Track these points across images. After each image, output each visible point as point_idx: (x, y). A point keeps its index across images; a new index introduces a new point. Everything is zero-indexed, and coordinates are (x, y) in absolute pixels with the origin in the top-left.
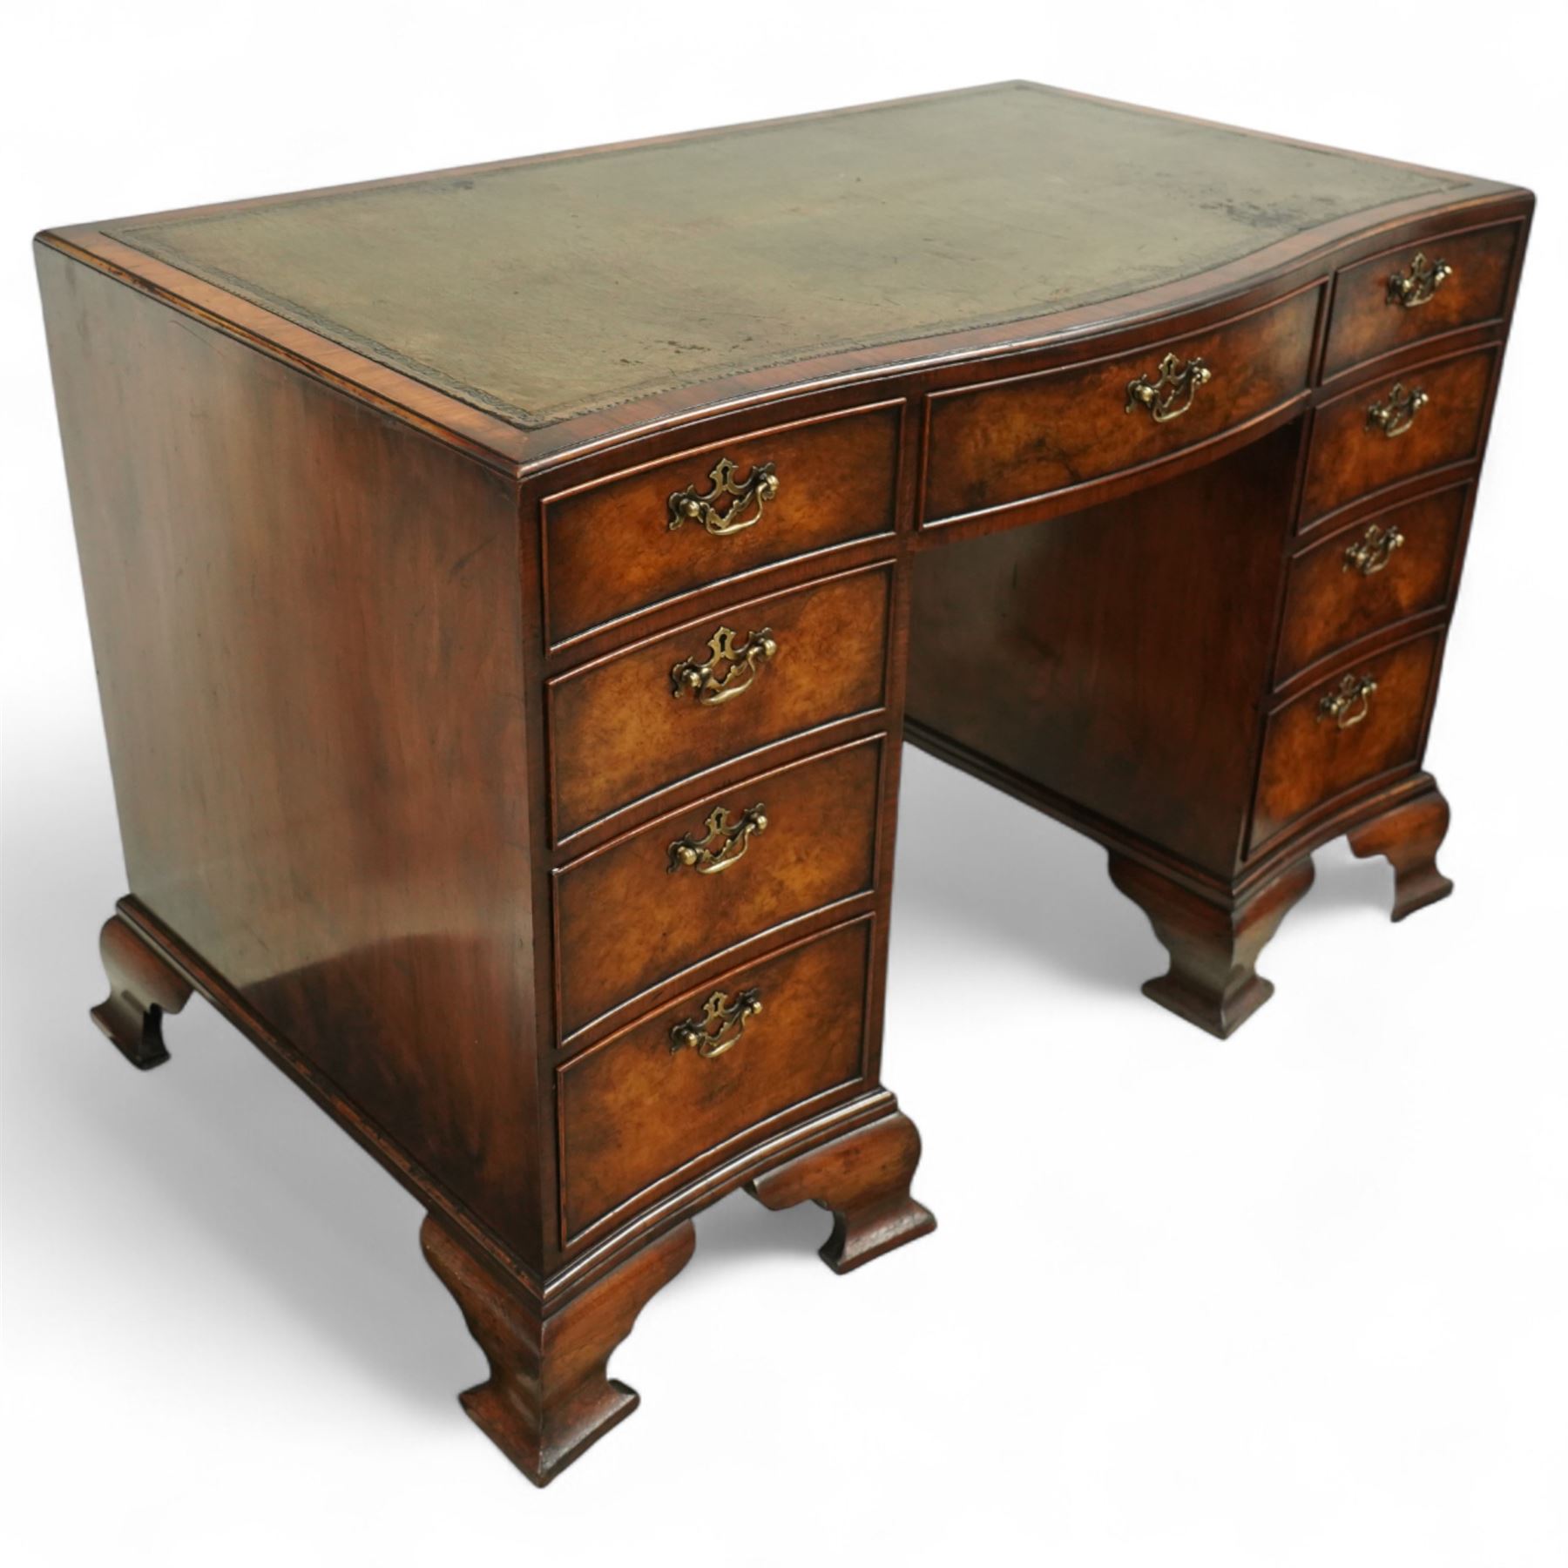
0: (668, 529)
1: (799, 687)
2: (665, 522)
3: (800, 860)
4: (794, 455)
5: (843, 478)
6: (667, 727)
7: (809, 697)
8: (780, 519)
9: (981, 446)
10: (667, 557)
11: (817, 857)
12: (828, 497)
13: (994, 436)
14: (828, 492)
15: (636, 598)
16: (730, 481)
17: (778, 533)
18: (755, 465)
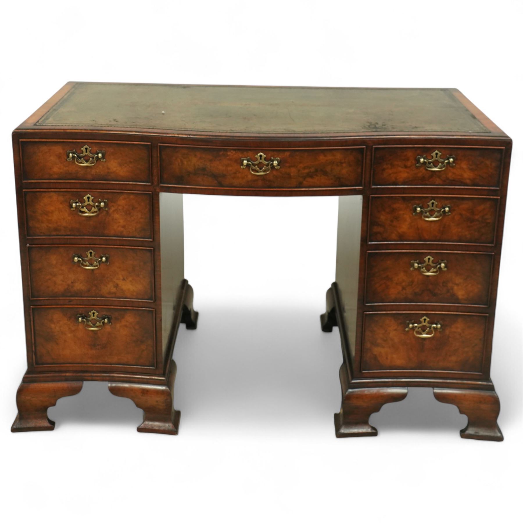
0: (67, 160)
1: (119, 222)
2: (66, 158)
3: (124, 279)
4: (112, 151)
5: (131, 162)
6: (70, 218)
7: (124, 227)
8: (108, 169)
9: (180, 164)
10: (67, 168)
11: (131, 281)
12: (126, 167)
13: (185, 163)
14: (126, 165)
15: (56, 176)
16: (88, 152)
17: (108, 172)
18: (98, 150)
